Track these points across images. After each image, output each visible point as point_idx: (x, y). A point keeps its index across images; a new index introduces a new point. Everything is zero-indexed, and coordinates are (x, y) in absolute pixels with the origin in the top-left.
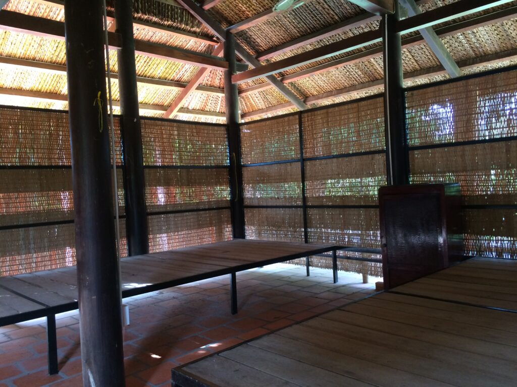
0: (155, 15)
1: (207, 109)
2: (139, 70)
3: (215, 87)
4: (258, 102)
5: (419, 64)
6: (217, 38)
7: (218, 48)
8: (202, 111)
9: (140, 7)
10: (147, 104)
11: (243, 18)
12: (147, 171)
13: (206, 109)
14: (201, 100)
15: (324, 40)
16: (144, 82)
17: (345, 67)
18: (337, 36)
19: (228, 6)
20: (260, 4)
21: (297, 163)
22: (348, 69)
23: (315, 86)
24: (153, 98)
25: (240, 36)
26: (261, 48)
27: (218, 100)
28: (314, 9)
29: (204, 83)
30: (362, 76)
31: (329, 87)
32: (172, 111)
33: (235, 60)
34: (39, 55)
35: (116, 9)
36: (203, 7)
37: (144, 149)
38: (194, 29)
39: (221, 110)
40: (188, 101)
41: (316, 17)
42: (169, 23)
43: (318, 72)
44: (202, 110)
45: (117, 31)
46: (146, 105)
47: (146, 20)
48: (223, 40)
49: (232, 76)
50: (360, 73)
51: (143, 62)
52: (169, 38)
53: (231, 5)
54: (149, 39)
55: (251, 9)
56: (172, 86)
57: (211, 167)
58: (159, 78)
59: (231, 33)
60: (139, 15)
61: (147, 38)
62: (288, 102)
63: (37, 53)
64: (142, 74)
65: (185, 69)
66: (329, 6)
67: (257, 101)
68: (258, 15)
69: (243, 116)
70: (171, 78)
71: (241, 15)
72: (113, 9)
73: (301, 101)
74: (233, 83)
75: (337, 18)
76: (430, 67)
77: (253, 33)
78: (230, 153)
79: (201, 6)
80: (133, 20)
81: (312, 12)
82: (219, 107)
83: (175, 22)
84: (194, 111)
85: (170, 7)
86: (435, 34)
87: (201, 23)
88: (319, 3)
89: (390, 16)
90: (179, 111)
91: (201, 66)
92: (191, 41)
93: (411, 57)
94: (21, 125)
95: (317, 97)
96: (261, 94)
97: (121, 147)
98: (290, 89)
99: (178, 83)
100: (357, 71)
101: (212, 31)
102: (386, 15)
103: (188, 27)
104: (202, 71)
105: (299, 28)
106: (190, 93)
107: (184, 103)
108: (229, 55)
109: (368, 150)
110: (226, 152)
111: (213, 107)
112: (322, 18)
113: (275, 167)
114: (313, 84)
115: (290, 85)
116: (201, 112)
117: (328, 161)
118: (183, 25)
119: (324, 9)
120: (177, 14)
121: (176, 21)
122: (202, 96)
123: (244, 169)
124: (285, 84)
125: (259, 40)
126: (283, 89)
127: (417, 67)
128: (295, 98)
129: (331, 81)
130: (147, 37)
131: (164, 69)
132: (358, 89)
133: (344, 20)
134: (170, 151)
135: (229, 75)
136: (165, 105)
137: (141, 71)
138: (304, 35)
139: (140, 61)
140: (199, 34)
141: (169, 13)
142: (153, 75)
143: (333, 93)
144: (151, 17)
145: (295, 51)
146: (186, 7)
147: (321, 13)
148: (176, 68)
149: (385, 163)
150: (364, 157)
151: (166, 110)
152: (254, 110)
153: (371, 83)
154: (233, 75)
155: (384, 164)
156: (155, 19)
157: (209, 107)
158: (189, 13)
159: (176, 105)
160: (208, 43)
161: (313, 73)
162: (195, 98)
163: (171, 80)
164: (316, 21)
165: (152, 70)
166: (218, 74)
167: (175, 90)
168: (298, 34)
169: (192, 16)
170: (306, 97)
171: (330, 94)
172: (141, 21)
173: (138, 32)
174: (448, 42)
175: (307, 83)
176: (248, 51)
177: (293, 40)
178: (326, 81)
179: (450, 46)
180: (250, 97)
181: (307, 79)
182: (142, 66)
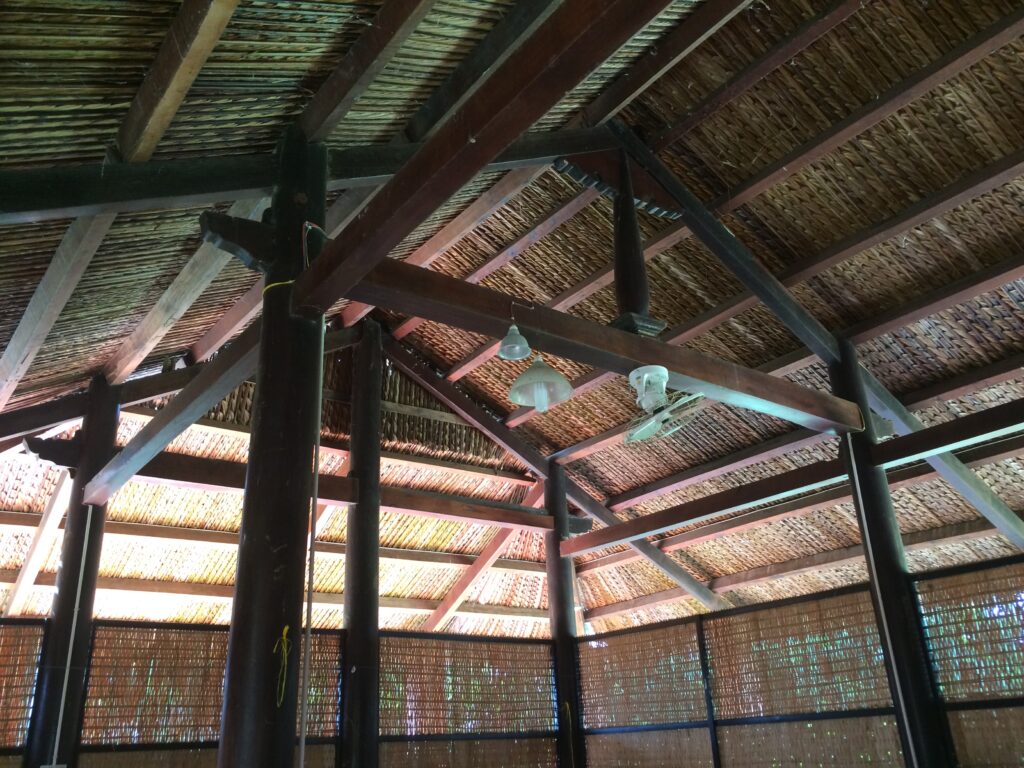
0: (421, 441)
1: (516, 602)
2: (388, 536)
3: (531, 560)
4: (616, 586)
5: (937, 516)
6: (533, 473)
7: (534, 491)
8: (506, 608)
9: (396, 430)
10: (398, 597)
11: (580, 438)
12: (385, 747)
13: (513, 603)
14: (503, 586)
15: (737, 473)
16: (395, 557)
17: (784, 521)
18: (761, 465)
19: (552, 420)
20: (608, 415)
21: (702, 729)
22: (791, 524)
23: (730, 557)
24: (410, 586)
25: (576, 468)
26: (616, 489)
27: (536, 585)
28: (710, 420)
29: (509, 553)
30: (823, 537)
31: (757, 558)
32: (445, 610)
33: (567, 512)
34: (212, 519)
35: (353, 437)
36: (507, 424)
37: (383, 698)
38: (490, 461)
39: (542, 603)
40: (479, 589)
41: (715, 434)
42: (445, 452)
43: (733, 531)
44: (505, 605)
45: (352, 473)
46: (396, 600)
47: (404, 450)
48: (543, 477)
49: (562, 543)
50: (817, 532)
51: (396, 521)
52: (445, 478)
53: (556, 419)
54: (409, 480)
55: (593, 423)
56: (448, 562)
57: (520, 736)
58: (425, 548)
59: (558, 465)
60: (393, 443)
61: (405, 480)
62: (677, 587)
63: (209, 514)
64: (393, 542)
65: (473, 532)
66: (738, 416)
67: (614, 584)
68: (607, 433)
69: (588, 614)
70: (447, 547)
71: (576, 434)
72: (348, 437)
73: (703, 586)
74: (562, 556)
75: (755, 434)
76: (963, 522)
77: (599, 464)
78: (558, 701)
79: (503, 422)
80: (381, 452)
81: (706, 426)
82: (538, 597)
83: (455, 451)
84: (489, 608)
85: (447, 427)
86: (958, 462)
87: (503, 450)
88: (718, 411)
89: (856, 436)
90: (459, 610)
91: (500, 525)
92: (484, 482)
93: (918, 503)
94: (154, 659)
95: (736, 578)
96: (622, 571)
97: (337, 696)
98: (678, 562)
99: (460, 556)
100: (810, 527)
101: (521, 462)
102: (849, 434)
103: (479, 457)
104: (504, 534)
105: (684, 453)
106: (482, 573)
107: (469, 593)
108: (554, 505)
109: (854, 706)
110: (550, 700)
111: (528, 599)
112: (726, 435)
113: (656, 737)
114: (725, 552)
115: (678, 555)
116: (504, 608)
117: (770, 728)
118: (471, 456)
119: (728, 420)
120: (460, 437)
121: (458, 448)
122: (506, 579)
123: (589, 739)
124: (667, 553)
125: (610, 475)
126: (665, 562)
127: (935, 520)
128: (691, 581)
129: (759, 546)
130: (405, 478)
131: (434, 532)
132: (820, 564)
133: (770, 439)
134: (435, 701)
135: (555, 541)
136: (433, 597)
137: (390, 537)
138: (696, 465)
139: (391, 520)
140: (499, 469)
141: (447, 437)
142: (412, 543)
143: (768, 571)
144: (413, 446)
145: (681, 492)
146: (477, 424)
147: (723, 428)
148: (456, 528)
149: (898, 737)
150: (850, 722)
151: (435, 608)
152: (610, 602)
153: (844, 551)
154: (563, 540)
155: (897, 741)
156: (420, 448)
157: (520, 599)
158: (481, 433)
159: (454, 598)
160: (516, 482)
161: (721, 533)
162: (491, 583)
163: (447, 551)
164: (715, 440)
165: (412, 534)
166: (535, 536)
167: (454, 569)
168: (685, 464)
169: (487, 439)
170: (711, 580)
171: (761, 572)
172: (395, 453)
173: (390, 471)
174: (988, 474)
175: (712, 551)
176: (591, 493)
177: (675, 474)
178: (750, 547)
179: (996, 481)
180: (599, 577)
181: (712, 543)
182: (393, 529)
